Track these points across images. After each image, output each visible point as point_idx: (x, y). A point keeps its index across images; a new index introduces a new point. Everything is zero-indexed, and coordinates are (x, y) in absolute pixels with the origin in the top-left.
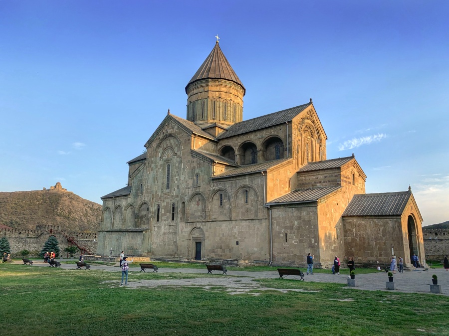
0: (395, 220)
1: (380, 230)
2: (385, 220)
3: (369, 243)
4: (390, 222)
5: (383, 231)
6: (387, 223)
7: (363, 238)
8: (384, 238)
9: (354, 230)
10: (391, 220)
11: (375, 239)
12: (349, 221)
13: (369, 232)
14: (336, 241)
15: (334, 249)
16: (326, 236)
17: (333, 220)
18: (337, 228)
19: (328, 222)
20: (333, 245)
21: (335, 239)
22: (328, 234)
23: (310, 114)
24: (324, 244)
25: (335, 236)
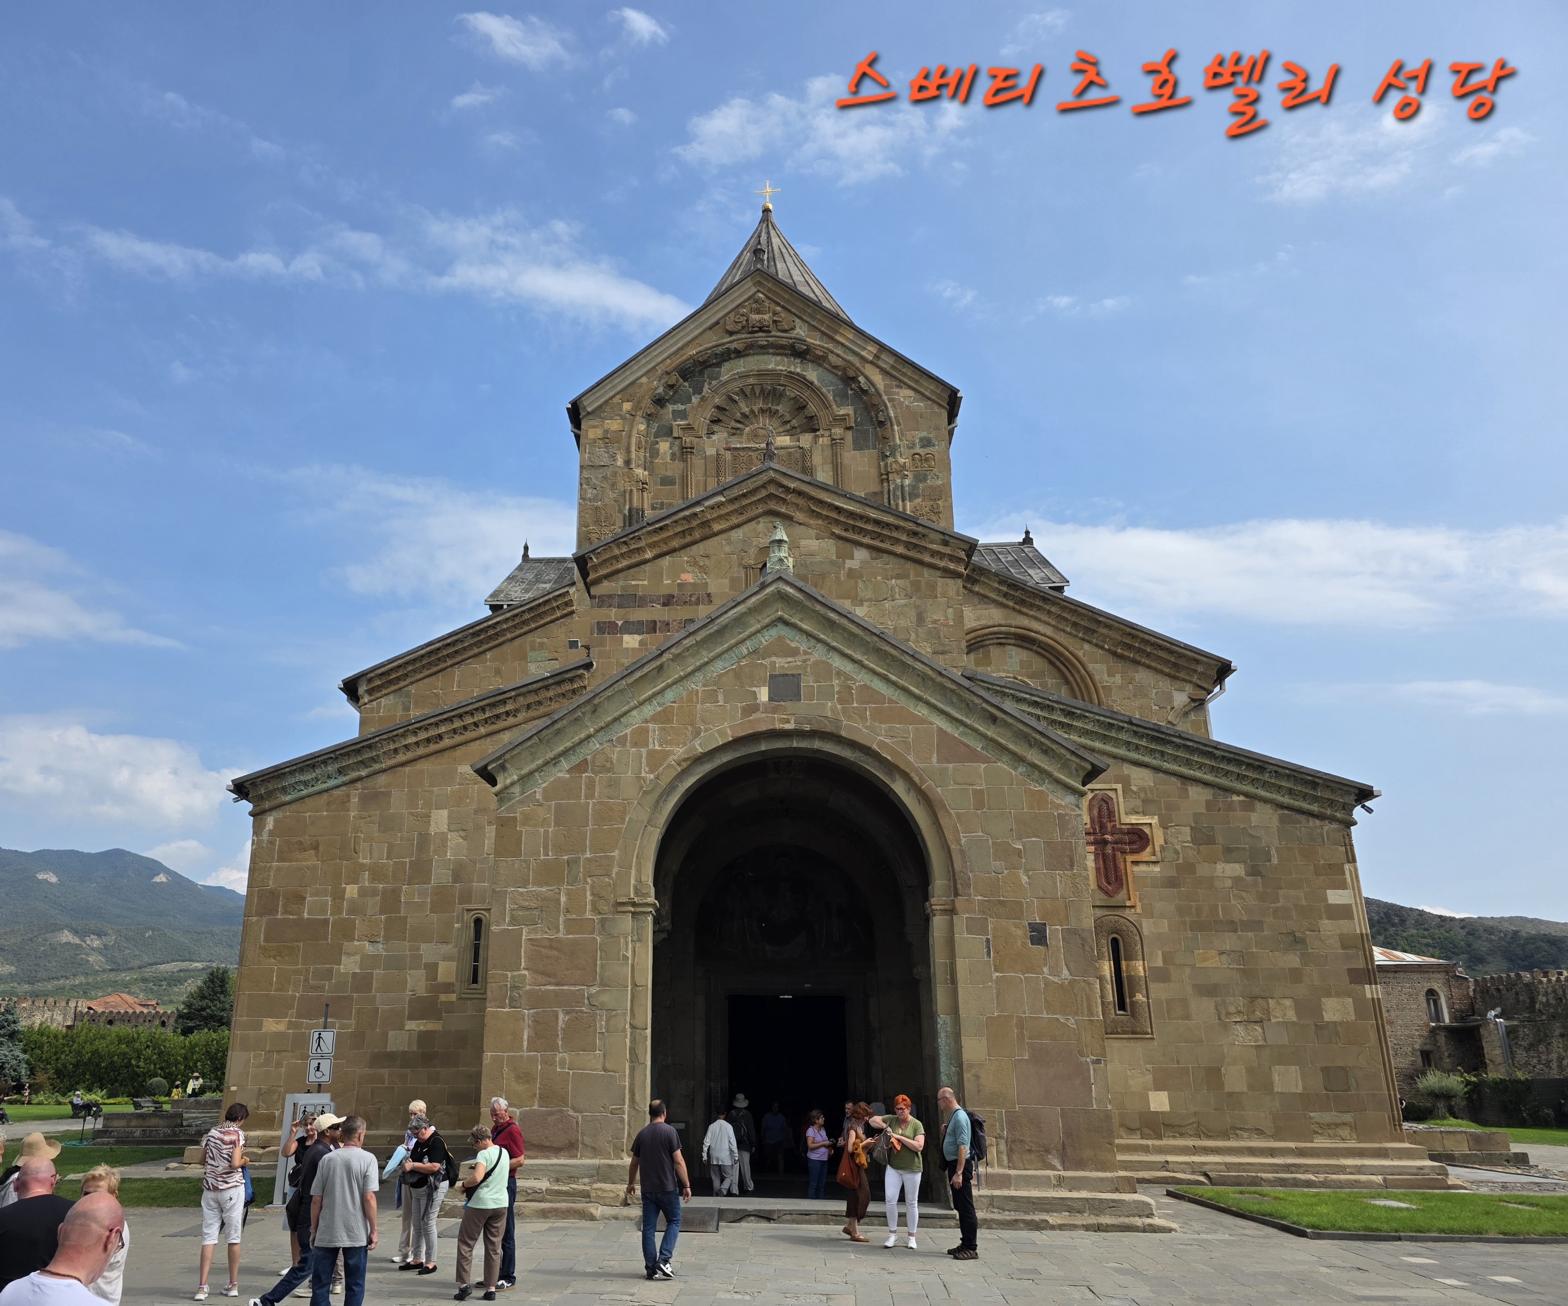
14: (453, 997)
15: (415, 1048)
16: (329, 974)
17: (440, 875)
18: (478, 922)
19: (363, 893)
20: (411, 1025)
21: (448, 988)
22: (349, 965)
23: (743, 327)
24: (291, 1025)
25: (447, 971)
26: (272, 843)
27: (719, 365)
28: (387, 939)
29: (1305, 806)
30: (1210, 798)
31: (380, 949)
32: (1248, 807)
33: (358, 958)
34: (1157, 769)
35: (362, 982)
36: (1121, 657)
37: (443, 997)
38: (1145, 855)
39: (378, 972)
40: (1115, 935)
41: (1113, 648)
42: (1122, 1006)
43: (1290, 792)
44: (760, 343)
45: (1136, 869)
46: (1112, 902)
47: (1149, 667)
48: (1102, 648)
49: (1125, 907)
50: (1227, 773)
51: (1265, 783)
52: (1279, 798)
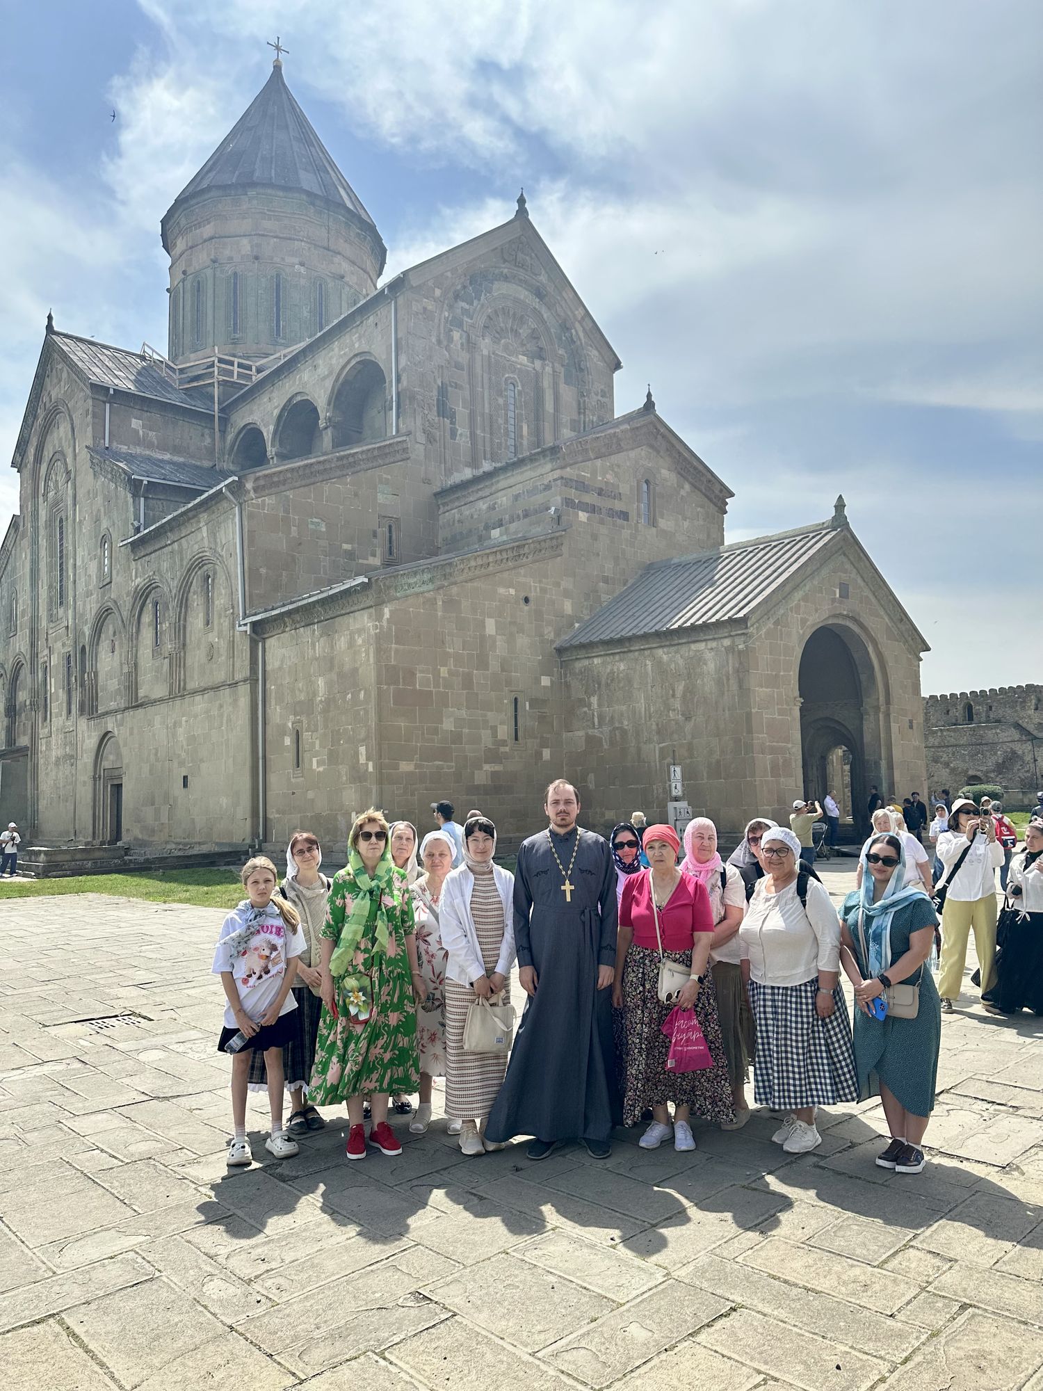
0: (727, 642)
1: (673, 696)
2: (693, 647)
3: (639, 750)
4: (709, 655)
5: (684, 696)
6: (699, 659)
7: (624, 732)
8: (689, 727)
9: (594, 700)
10: (714, 644)
11: (659, 732)
12: (578, 665)
13: (641, 705)
14: (507, 749)
15: (490, 783)
16: (435, 731)
17: (494, 665)
18: (516, 699)
19: (450, 673)
20: (487, 767)
21: (504, 743)
22: (448, 725)
24: (416, 766)
25: (504, 731)
26: (390, 629)
27: (493, 282)
28: (468, 708)
31: (463, 713)
33: (452, 719)
35: (457, 738)
37: (502, 749)
39: (466, 731)
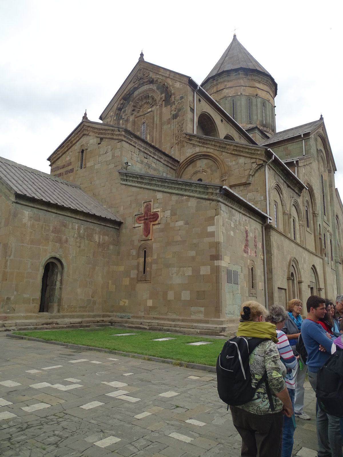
23: (137, 80)
27: (133, 93)
29: (203, 196)
30: (177, 199)
32: (187, 201)
34: (163, 192)
36: (234, 154)
38: (157, 222)
40: (145, 249)
41: (231, 152)
42: (144, 273)
43: (200, 192)
44: (141, 83)
45: (154, 227)
46: (147, 238)
47: (243, 156)
48: (228, 153)
49: (149, 240)
50: (182, 189)
51: (193, 190)
52: (196, 195)
